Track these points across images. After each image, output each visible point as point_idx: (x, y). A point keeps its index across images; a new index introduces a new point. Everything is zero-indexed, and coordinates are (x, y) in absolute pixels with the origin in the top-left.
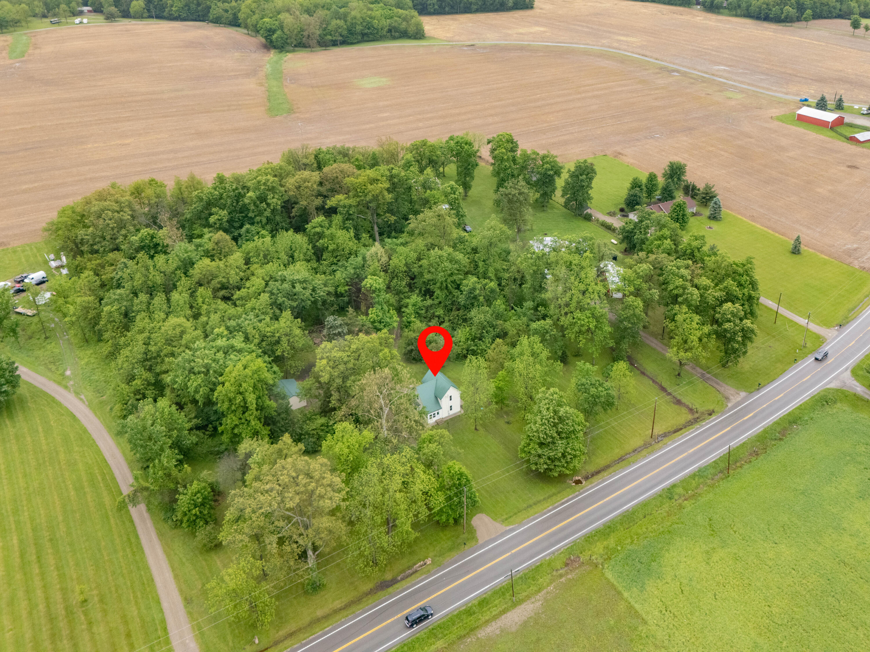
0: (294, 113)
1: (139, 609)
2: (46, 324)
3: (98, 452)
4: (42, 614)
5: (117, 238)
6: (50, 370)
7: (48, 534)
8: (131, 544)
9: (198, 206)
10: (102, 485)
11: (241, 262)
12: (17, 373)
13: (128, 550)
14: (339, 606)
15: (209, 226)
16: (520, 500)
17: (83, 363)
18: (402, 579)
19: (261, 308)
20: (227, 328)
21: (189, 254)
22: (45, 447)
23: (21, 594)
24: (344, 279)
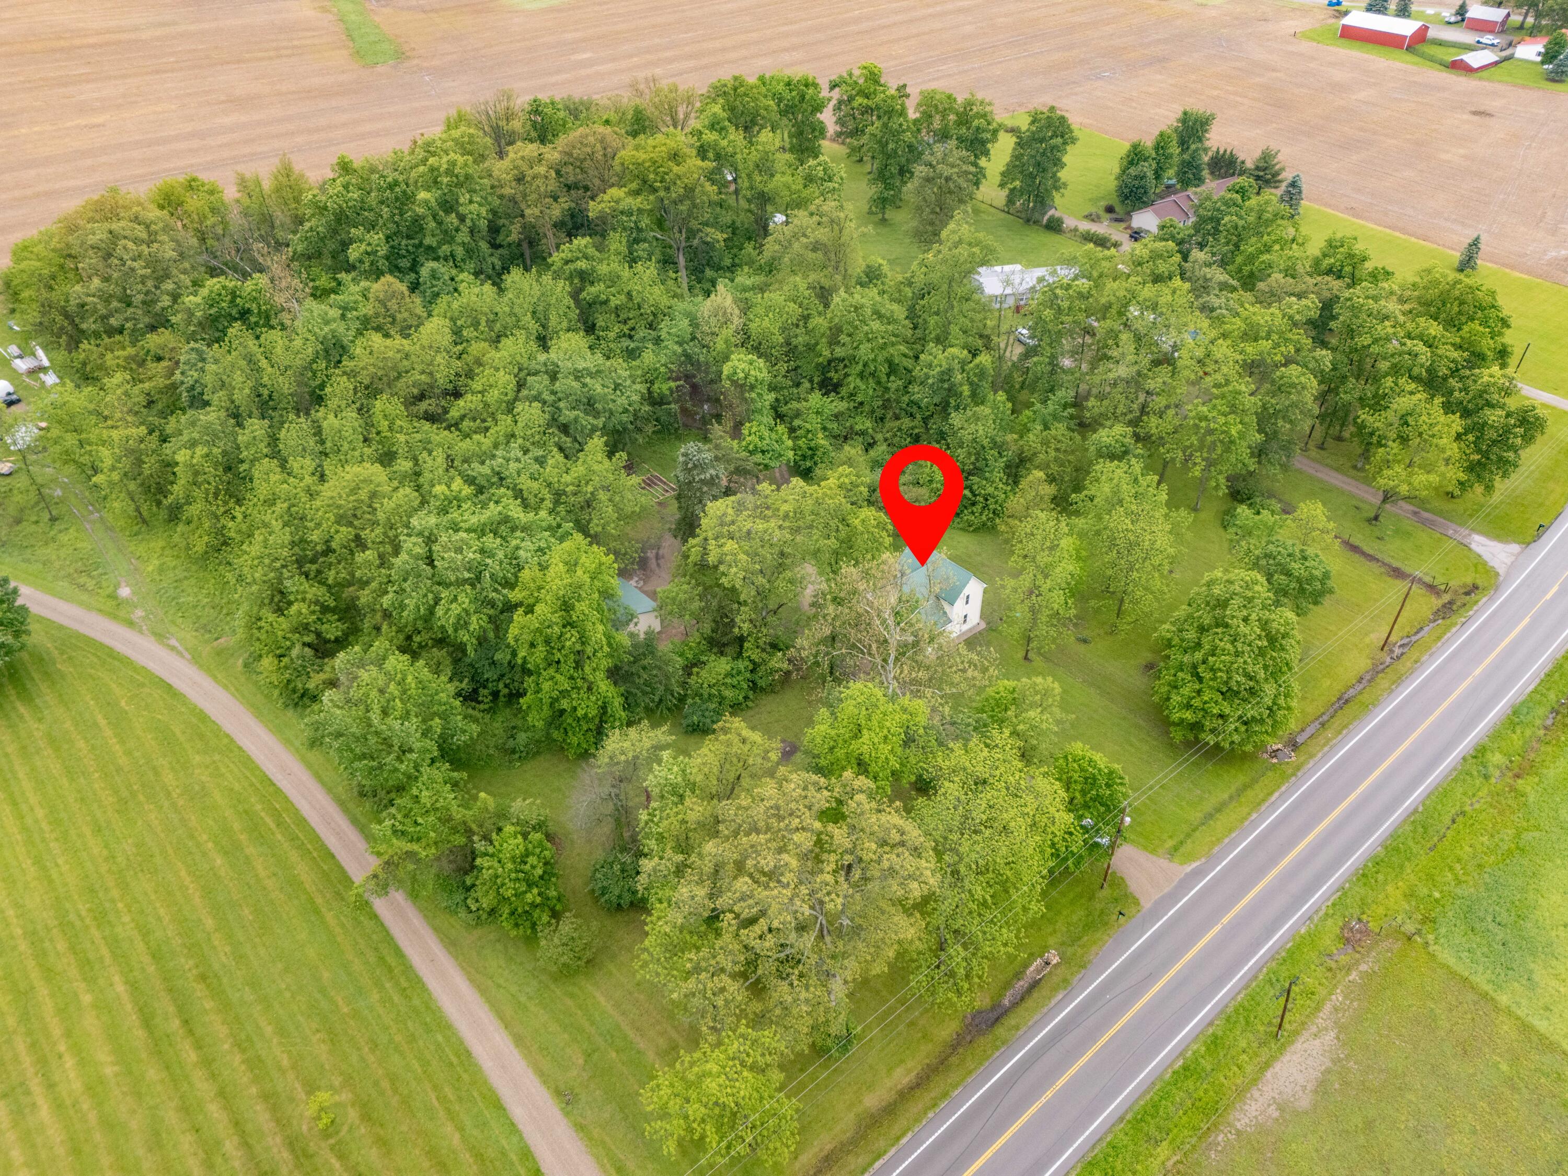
0: (408, 58)
1: (461, 1129)
2: (46, 491)
3: (247, 761)
4: (237, 1164)
5: (158, 300)
6: (82, 587)
7: (191, 963)
8: (390, 970)
9: (316, 224)
10: (279, 837)
11: (446, 339)
12: (19, 602)
13: (388, 985)
14: (905, 1081)
15: (350, 268)
16: (1184, 803)
17: (150, 569)
18: (1015, 1004)
19: (529, 432)
20: (470, 481)
21: (334, 326)
22: (123, 761)
23: (171, 1117)
24: (665, 365)
